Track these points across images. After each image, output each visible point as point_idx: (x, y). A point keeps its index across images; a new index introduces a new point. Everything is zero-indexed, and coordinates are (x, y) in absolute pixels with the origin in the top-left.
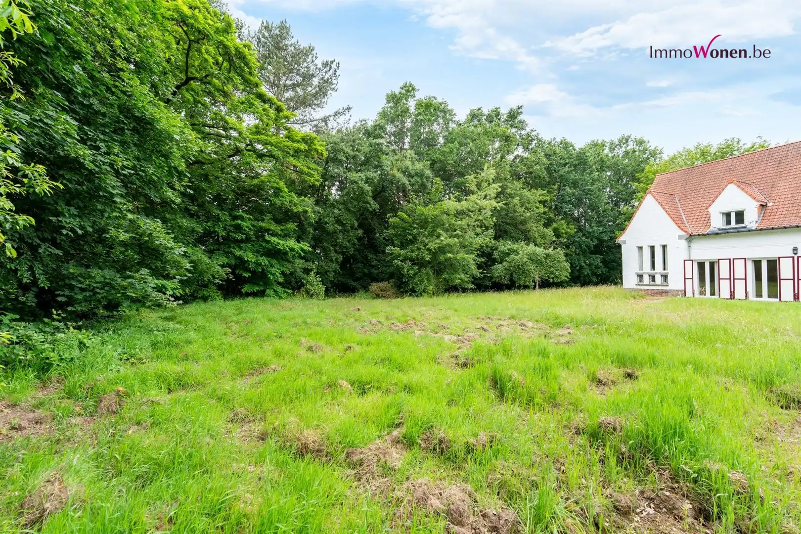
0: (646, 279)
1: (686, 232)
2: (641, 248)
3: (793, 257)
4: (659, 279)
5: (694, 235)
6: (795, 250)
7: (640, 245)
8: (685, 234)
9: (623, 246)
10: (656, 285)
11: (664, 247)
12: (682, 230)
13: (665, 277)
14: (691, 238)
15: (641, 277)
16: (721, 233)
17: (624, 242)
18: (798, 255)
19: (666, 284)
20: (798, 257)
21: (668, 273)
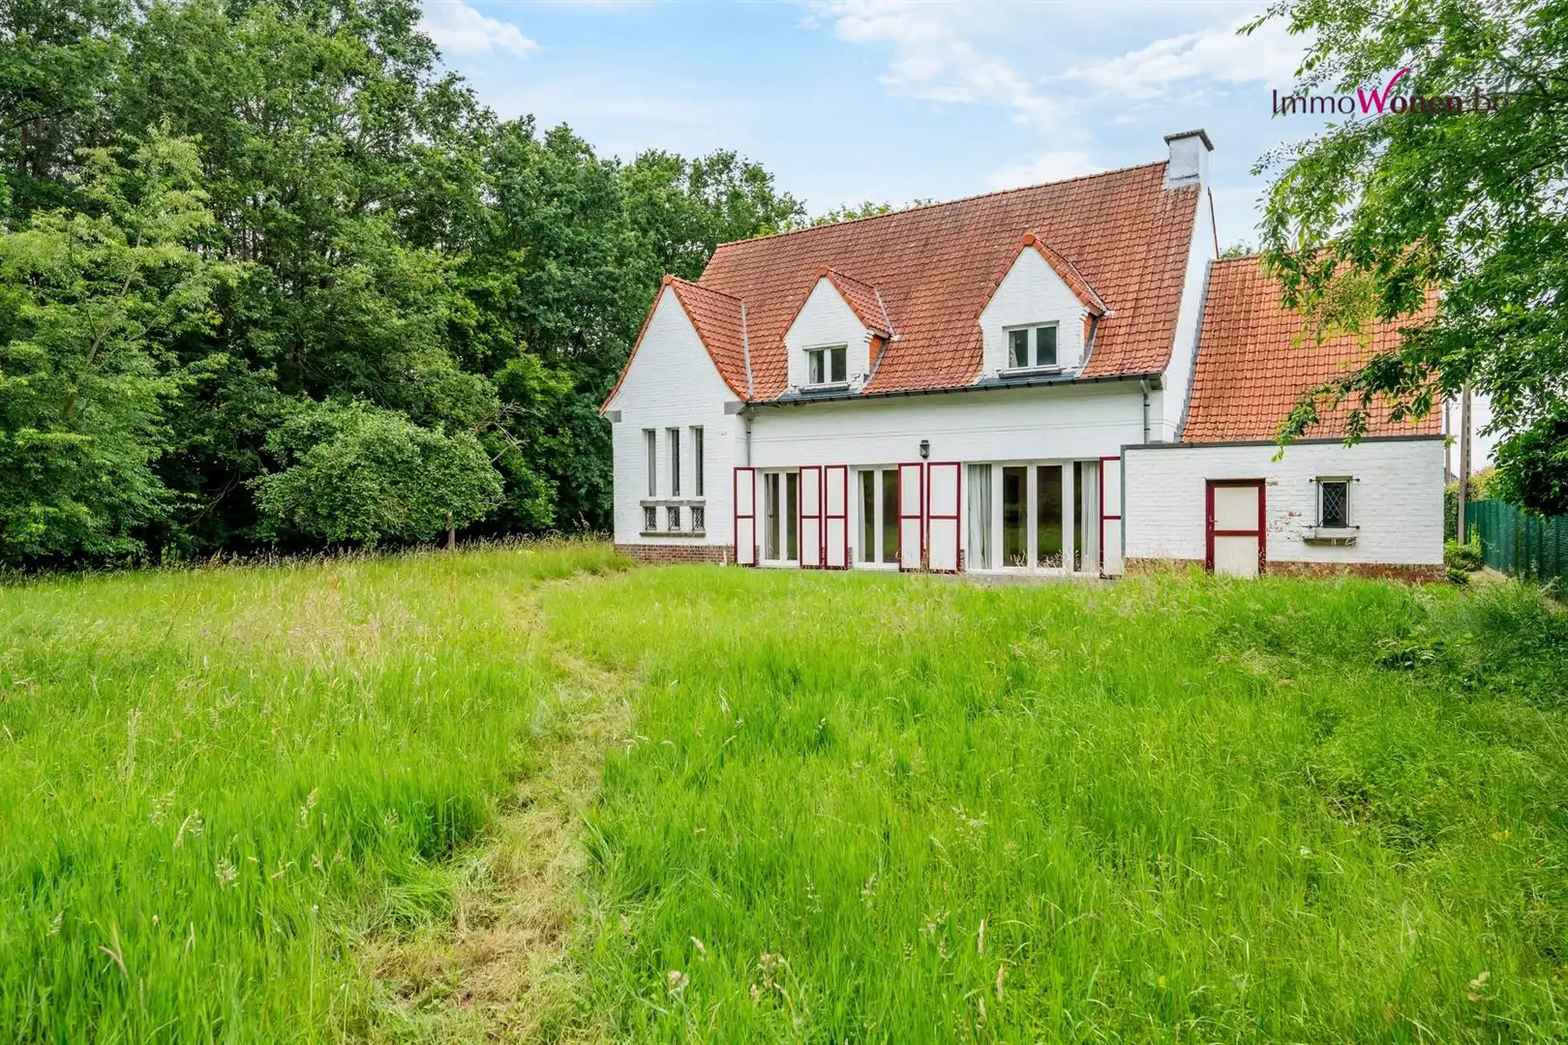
0: (662, 517)
1: (738, 394)
2: (651, 434)
3: (921, 465)
4: (686, 519)
5: (756, 405)
6: (925, 446)
7: (649, 426)
8: (736, 399)
9: (615, 426)
10: (680, 535)
11: (699, 432)
12: (732, 387)
13: (698, 511)
14: (750, 411)
15: (650, 510)
16: (804, 402)
17: (618, 416)
18: (931, 459)
19: (699, 531)
20: (929, 464)
21: (704, 502)
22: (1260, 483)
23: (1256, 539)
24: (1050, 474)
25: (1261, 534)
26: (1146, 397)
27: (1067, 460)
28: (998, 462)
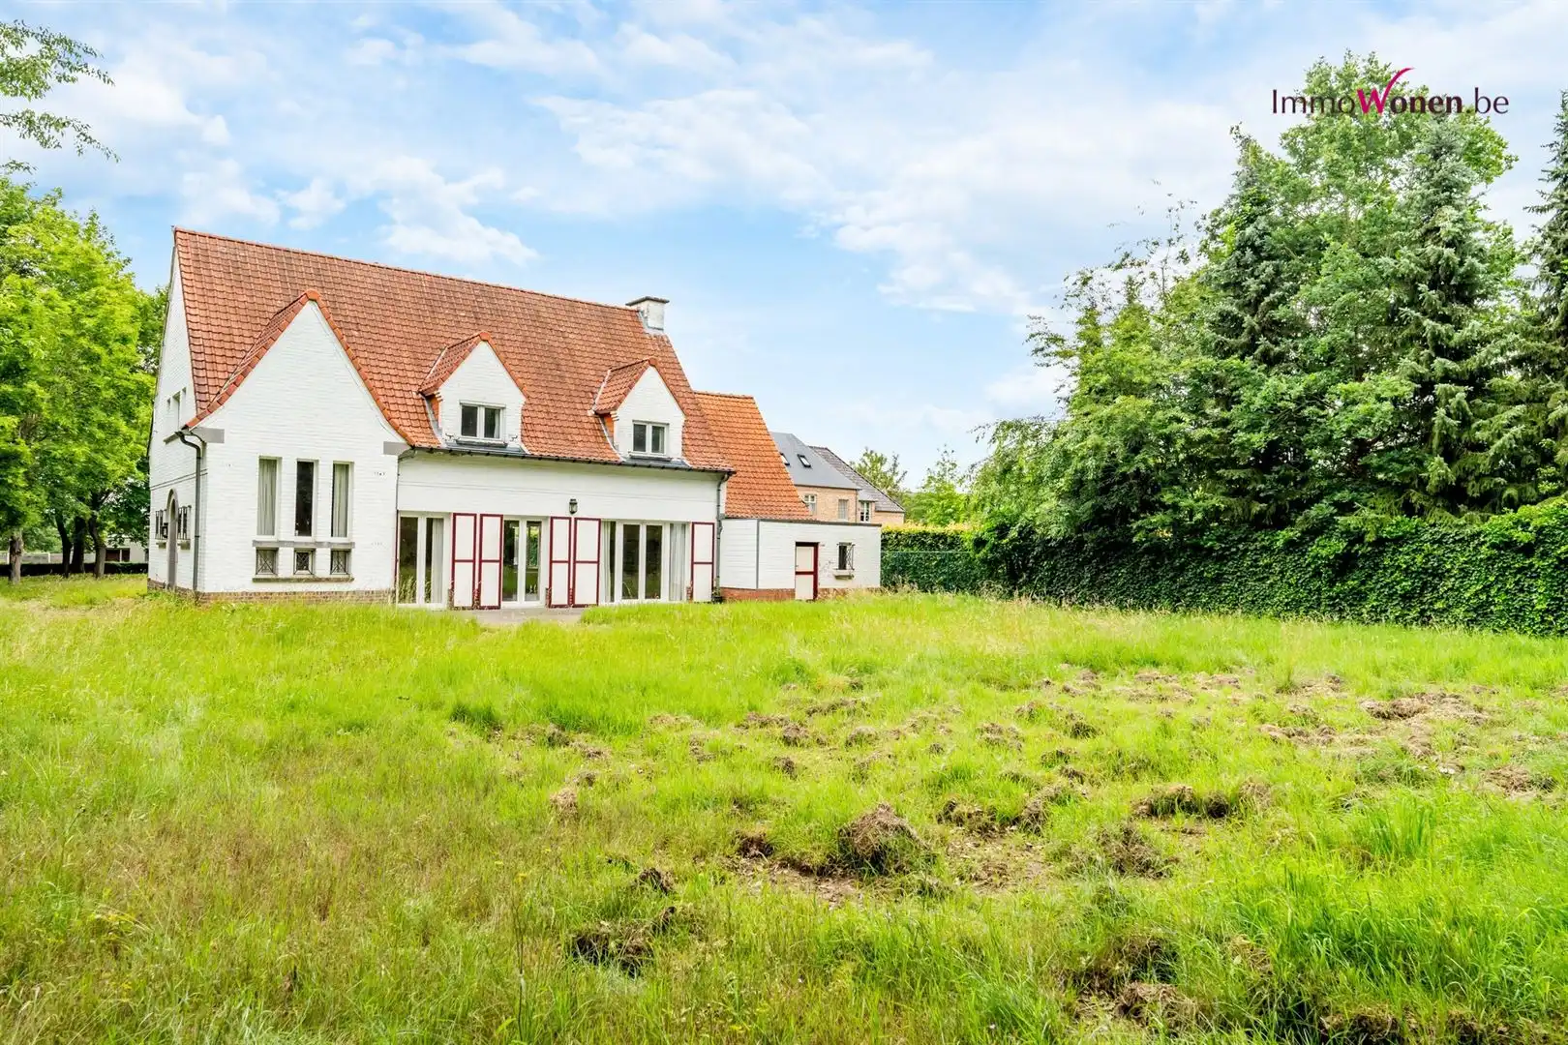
0: (286, 561)
1: (404, 436)
2: (269, 465)
3: (570, 519)
4: (322, 562)
5: (421, 448)
6: (573, 503)
7: (269, 455)
8: (401, 441)
10: (311, 580)
11: (340, 469)
12: (396, 429)
13: (341, 556)
14: (414, 454)
15: (267, 555)
18: (576, 515)
19: (341, 575)
20: (576, 519)
21: (352, 544)
22: (815, 545)
23: (812, 577)
24: (655, 532)
25: (815, 573)
26: (719, 485)
27: (665, 522)
28: (621, 520)
